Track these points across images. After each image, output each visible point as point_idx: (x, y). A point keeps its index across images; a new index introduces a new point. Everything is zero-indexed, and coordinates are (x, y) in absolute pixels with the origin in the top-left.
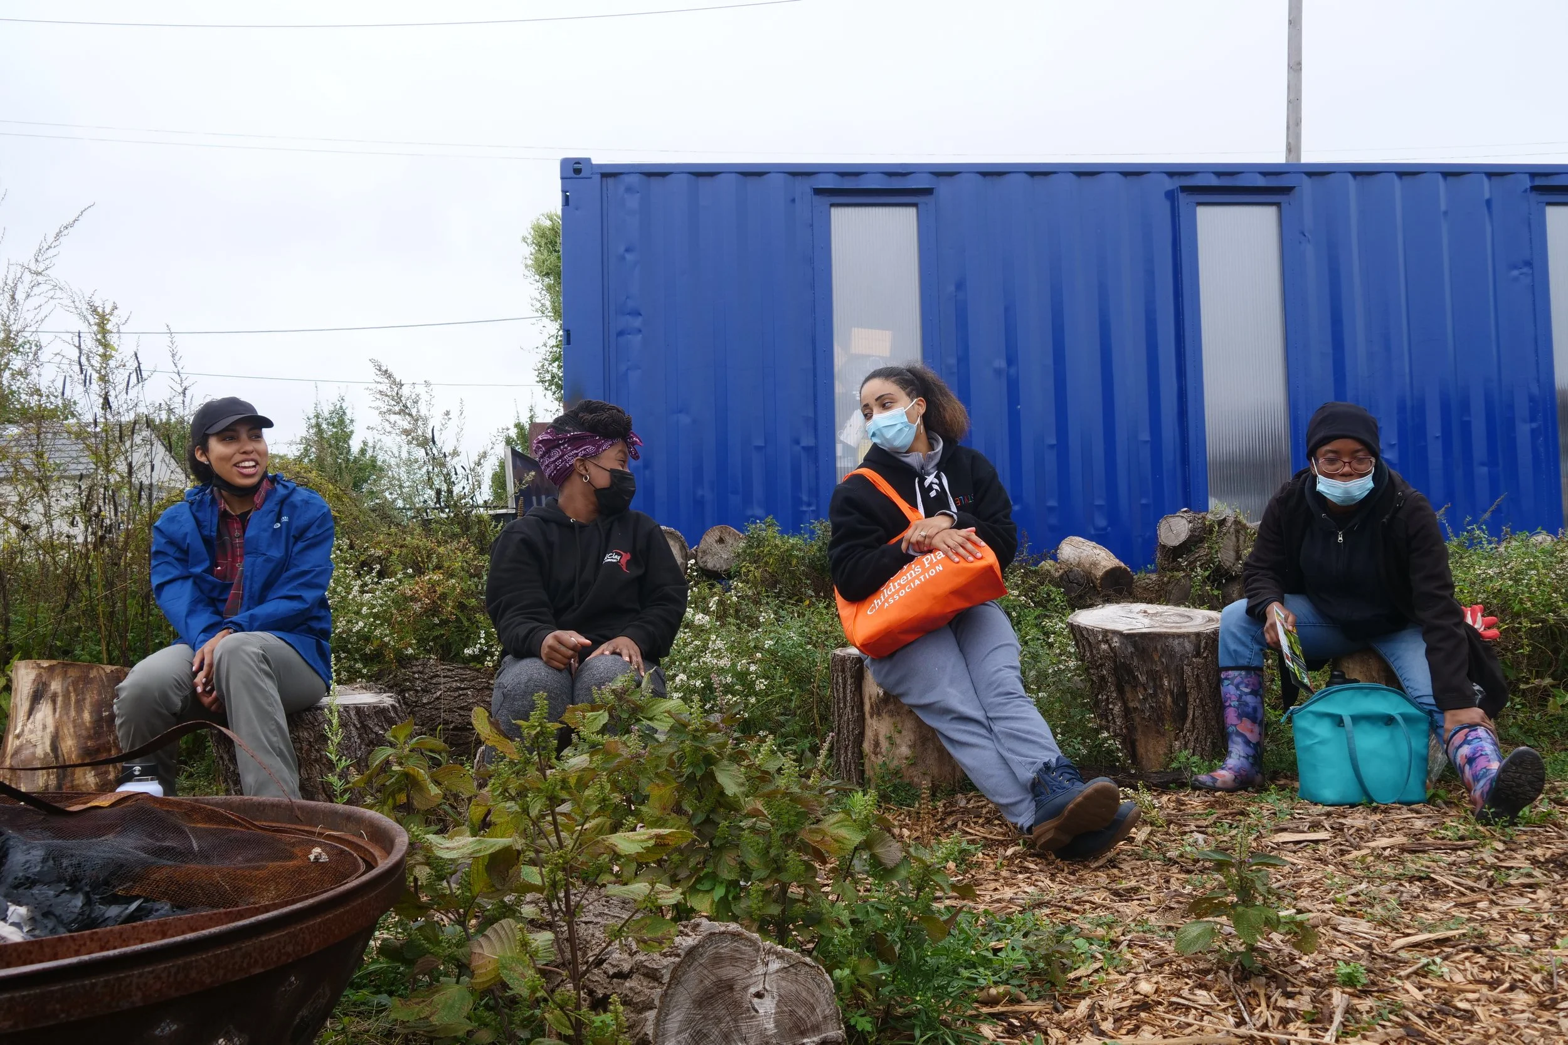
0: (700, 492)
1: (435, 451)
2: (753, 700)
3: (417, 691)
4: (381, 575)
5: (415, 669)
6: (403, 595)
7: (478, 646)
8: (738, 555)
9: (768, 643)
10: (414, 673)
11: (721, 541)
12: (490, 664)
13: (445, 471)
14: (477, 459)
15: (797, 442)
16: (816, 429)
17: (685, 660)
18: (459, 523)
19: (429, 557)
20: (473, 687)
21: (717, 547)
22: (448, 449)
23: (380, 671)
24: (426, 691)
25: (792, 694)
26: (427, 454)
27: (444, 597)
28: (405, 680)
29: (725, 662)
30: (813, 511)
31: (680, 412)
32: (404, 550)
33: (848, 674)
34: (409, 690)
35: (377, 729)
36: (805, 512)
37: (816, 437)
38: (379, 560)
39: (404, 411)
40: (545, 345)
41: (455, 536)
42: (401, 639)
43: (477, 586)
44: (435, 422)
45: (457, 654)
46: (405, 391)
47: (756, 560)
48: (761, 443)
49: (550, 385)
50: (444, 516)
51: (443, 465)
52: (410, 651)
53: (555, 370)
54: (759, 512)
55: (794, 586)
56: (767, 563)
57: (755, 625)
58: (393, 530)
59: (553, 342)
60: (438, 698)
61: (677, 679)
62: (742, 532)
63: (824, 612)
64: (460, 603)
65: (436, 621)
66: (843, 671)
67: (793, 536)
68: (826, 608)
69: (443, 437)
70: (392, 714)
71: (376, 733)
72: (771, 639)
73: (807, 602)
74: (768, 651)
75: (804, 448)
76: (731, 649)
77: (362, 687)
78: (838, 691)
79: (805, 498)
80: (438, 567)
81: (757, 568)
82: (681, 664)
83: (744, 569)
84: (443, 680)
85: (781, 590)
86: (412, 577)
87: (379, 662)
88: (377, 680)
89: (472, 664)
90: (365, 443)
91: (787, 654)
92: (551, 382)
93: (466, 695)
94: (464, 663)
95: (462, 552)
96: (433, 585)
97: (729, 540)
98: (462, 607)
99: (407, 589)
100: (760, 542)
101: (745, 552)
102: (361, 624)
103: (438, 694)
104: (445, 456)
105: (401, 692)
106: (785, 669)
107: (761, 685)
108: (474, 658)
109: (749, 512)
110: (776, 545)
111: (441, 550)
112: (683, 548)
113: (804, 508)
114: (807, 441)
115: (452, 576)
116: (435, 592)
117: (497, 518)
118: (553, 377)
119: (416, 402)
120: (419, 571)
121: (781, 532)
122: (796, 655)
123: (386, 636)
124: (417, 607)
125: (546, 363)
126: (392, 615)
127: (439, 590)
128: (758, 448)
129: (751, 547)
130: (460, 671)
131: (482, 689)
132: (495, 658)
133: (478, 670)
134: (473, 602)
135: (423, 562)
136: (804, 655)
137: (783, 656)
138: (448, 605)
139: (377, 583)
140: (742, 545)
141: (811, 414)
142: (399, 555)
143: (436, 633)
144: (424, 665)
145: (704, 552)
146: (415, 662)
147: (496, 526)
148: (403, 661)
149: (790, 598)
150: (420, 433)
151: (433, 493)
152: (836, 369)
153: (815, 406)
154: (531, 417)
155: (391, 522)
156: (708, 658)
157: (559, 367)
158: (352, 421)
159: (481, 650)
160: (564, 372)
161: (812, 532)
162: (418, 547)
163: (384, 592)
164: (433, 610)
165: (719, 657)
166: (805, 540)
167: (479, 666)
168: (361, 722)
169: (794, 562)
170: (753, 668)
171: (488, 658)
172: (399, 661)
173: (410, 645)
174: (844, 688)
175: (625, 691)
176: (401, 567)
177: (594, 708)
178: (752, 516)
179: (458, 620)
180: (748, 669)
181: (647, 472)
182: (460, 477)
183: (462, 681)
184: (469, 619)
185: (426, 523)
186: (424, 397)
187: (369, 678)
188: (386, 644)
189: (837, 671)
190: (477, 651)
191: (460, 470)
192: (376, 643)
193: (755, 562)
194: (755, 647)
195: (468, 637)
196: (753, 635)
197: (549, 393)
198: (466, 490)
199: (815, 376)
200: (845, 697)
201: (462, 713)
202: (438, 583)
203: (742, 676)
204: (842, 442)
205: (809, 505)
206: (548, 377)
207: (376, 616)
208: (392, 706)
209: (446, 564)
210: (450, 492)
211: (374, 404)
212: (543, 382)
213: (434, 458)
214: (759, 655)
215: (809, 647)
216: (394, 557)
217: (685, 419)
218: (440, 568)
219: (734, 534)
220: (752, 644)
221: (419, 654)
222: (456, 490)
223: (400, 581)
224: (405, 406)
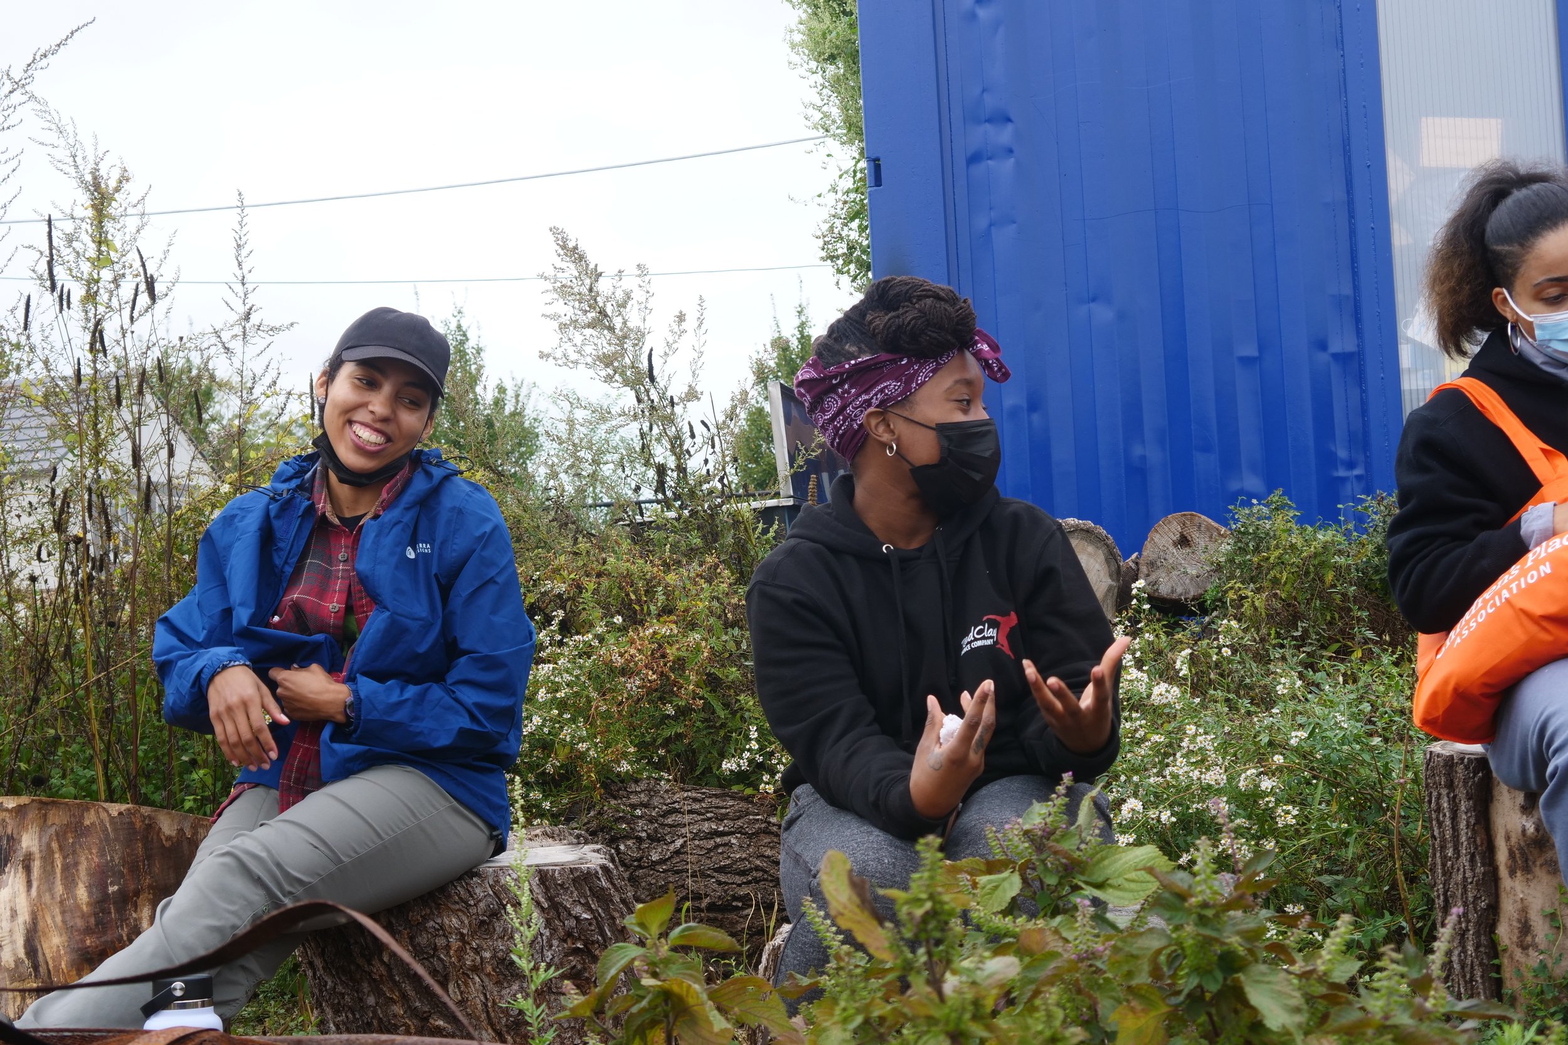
0: (1137, 451)
1: (654, 395)
2: (1270, 845)
3: (639, 840)
4: (566, 628)
5: (634, 799)
6: (609, 665)
7: (746, 755)
8: (1219, 568)
9: (1297, 737)
10: (634, 807)
11: (1184, 541)
12: (770, 789)
13: (672, 431)
14: (728, 405)
15: (1323, 346)
16: (1357, 319)
17: (1135, 771)
18: (699, 528)
19: (650, 592)
20: (740, 831)
21: (1177, 555)
22: (677, 390)
23: (575, 803)
24: (655, 839)
25: (1347, 833)
26: (639, 401)
27: (680, 664)
28: (618, 820)
29: (1214, 777)
30: (1359, 478)
31: (1094, 300)
32: (605, 582)
33: (1461, 792)
34: (627, 837)
35: (578, 910)
36: (1343, 480)
37: (1359, 333)
38: (561, 601)
39: (602, 320)
40: (834, 190)
41: (692, 553)
42: (608, 746)
43: (738, 644)
44: (655, 342)
45: (709, 770)
46: (604, 286)
47: (1254, 576)
48: (1251, 351)
49: (847, 263)
50: (672, 514)
51: (670, 420)
52: (625, 767)
53: (854, 235)
54: (1252, 482)
55: (1331, 623)
56: (1275, 582)
57: (1267, 700)
58: (583, 545)
59: (848, 183)
60: (677, 852)
61: (1125, 808)
62: (1225, 524)
63: (1395, 671)
64: (709, 675)
65: (670, 710)
66: (1450, 786)
67: (1324, 527)
68: (1396, 664)
69: (669, 369)
70: (604, 883)
71: (577, 918)
72: (1301, 726)
73: (1358, 654)
74: (1296, 750)
75: (1336, 356)
76: (1223, 748)
77: (545, 834)
78: (1440, 824)
79: (1342, 454)
80: (667, 611)
81: (1258, 590)
82: (1129, 779)
83: (1231, 595)
84: (687, 818)
85: (1305, 631)
86: (623, 630)
87: (570, 788)
88: (568, 820)
89: (735, 788)
90: (502, 390)
91: (1334, 756)
92: (848, 258)
93: (728, 845)
94: (721, 786)
95: (709, 581)
96: (660, 645)
97: (1200, 540)
98: (713, 682)
99: (614, 652)
100: (1261, 541)
101: (1231, 561)
102: (537, 720)
103: (679, 843)
104: (672, 403)
105: (612, 842)
106: (1331, 784)
107: (1287, 816)
108: (740, 777)
109: (1234, 486)
110: (1293, 546)
111: (671, 578)
112: (1111, 558)
113: (1342, 473)
114: (1342, 342)
115: (692, 626)
116: (664, 656)
117: (767, 515)
118: (851, 248)
119: (623, 305)
120: (635, 619)
121: (1300, 521)
122: (1352, 757)
123: (582, 740)
124: (633, 685)
125: (838, 223)
126: (589, 700)
127: (671, 652)
128: (1246, 361)
129: (1243, 551)
130: (716, 801)
131: (756, 834)
132: (778, 776)
133: (748, 799)
134: (734, 673)
135: (639, 601)
136: (1367, 757)
137: (1327, 759)
138: (687, 679)
139: (561, 644)
140: (1226, 547)
141: (1347, 290)
142: (596, 591)
143: (667, 733)
144: (651, 792)
145: (1152, 564)
146: (633, 787)
147: (765, 531)
148: (613, 785)
149: (1323, 647)
150: (627, 361)
151: (651, 473)
152: (1393, 199)
153: (1355, 274)
154: (802, 326)
155: (579, 531)
156: (1180, 766)
157: (862, 229)
158: (479, 351)
159: (751, 761)
160: (873, 236)
161: (1360, 519)
162: (629, 574)
163: (572, 661)
164: (663, 691)
165: (1203, 763)
166: (1347, 534)
167: (749, 791)
168: (550, 899)
169: (1330, 577)
170: (1266, 784)
171: (766, 778)
172: (604, 785)
173: (625, 755)
174: (1454, 818)
175: (1048, 833)
176: (598, 612)
177: (992, 867)
178: (1241, 492)
179: (708, 707)
180: (1257, 786)
181: (1035, 417)
182: (699, 440)
183: (720, 819)
184: (726, 706)
185: (638, 532)
186: (638, 295)
187: (554, 818)
188: (582, 756)
189: (1437, 785)
190: (744, 765)
191: (699, 429)
192: (563, 753)
193: (1253, 580)
194: (1271, 743)
195: (727, 739)
196: (1262, 720)
197: (845, 280)
198: (710, 466)
199: (1351, 215)
200: (1456, 836)
201: (723, 878)
202: (670, 640)
203: (1247, 801)
204: (1409, 340)
205: (1351, 465)
206: (842, 248)
207: (562, 705)
208: (604, 868)
209: (681, 605)
210: (681, 469)
211: (550, 310)
212: (833, 258)
213: (653, 408)
214: (1278, 759)
215: (1376, 741)
216: (587, 595)
217: (1103, 314)
218: (670, 612)
219: (1209, 528)
220: (1264, 739)
221: (639, 772)
222: (694, 464)
223: (601, 639)
224: (603, 313)
